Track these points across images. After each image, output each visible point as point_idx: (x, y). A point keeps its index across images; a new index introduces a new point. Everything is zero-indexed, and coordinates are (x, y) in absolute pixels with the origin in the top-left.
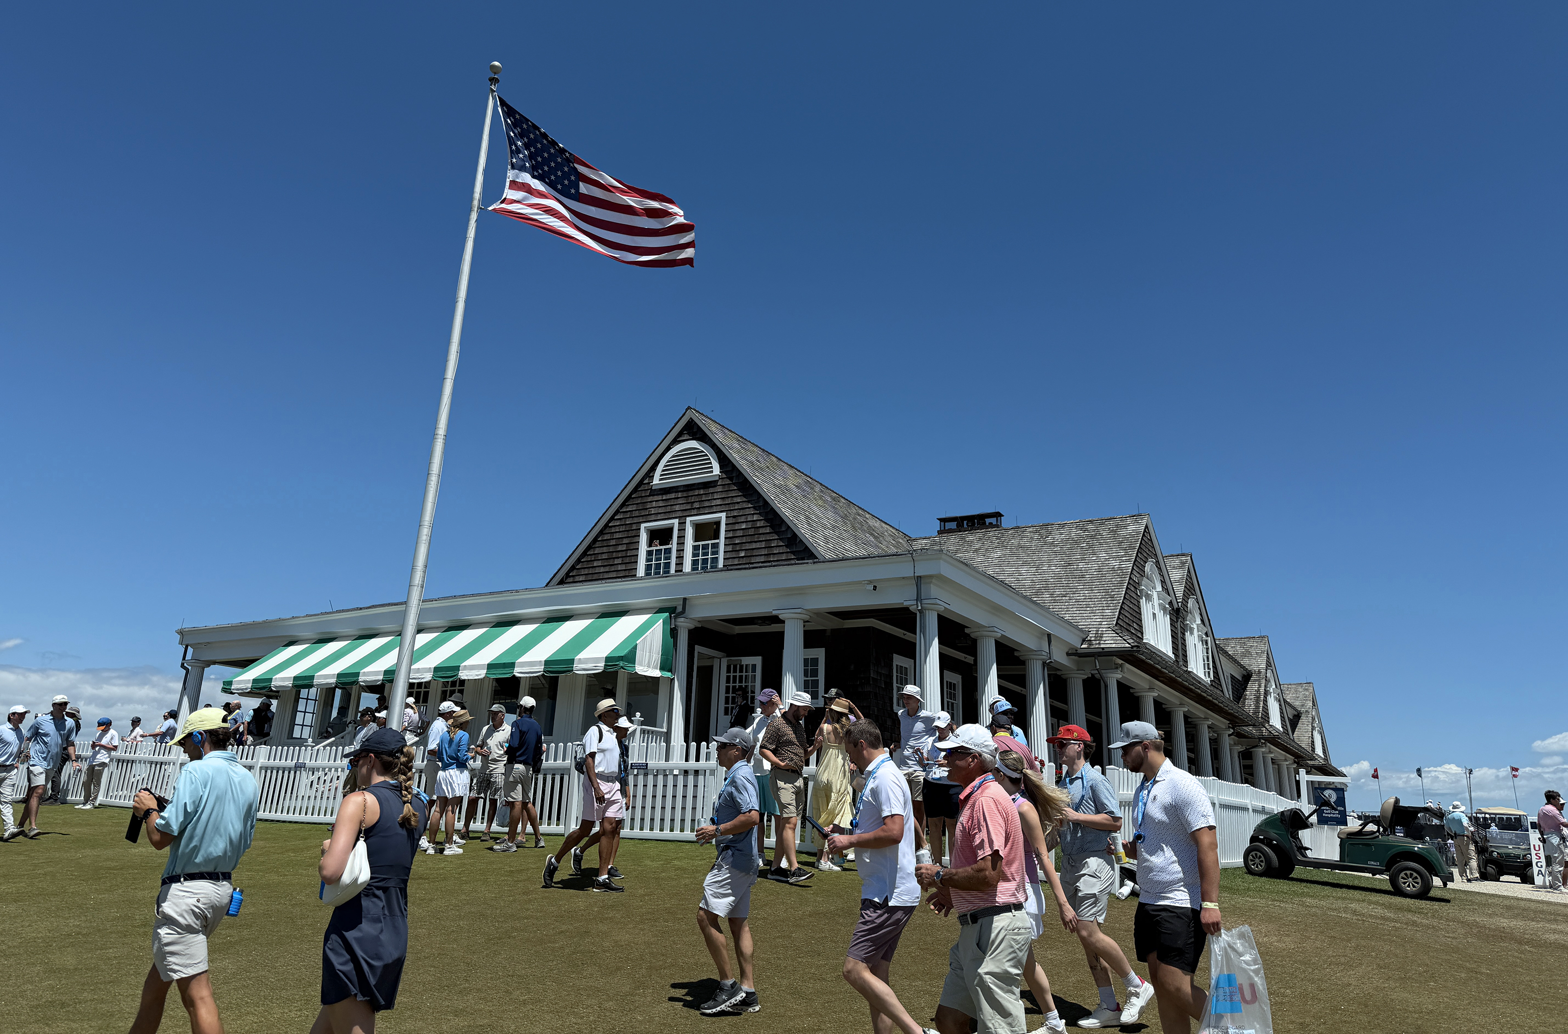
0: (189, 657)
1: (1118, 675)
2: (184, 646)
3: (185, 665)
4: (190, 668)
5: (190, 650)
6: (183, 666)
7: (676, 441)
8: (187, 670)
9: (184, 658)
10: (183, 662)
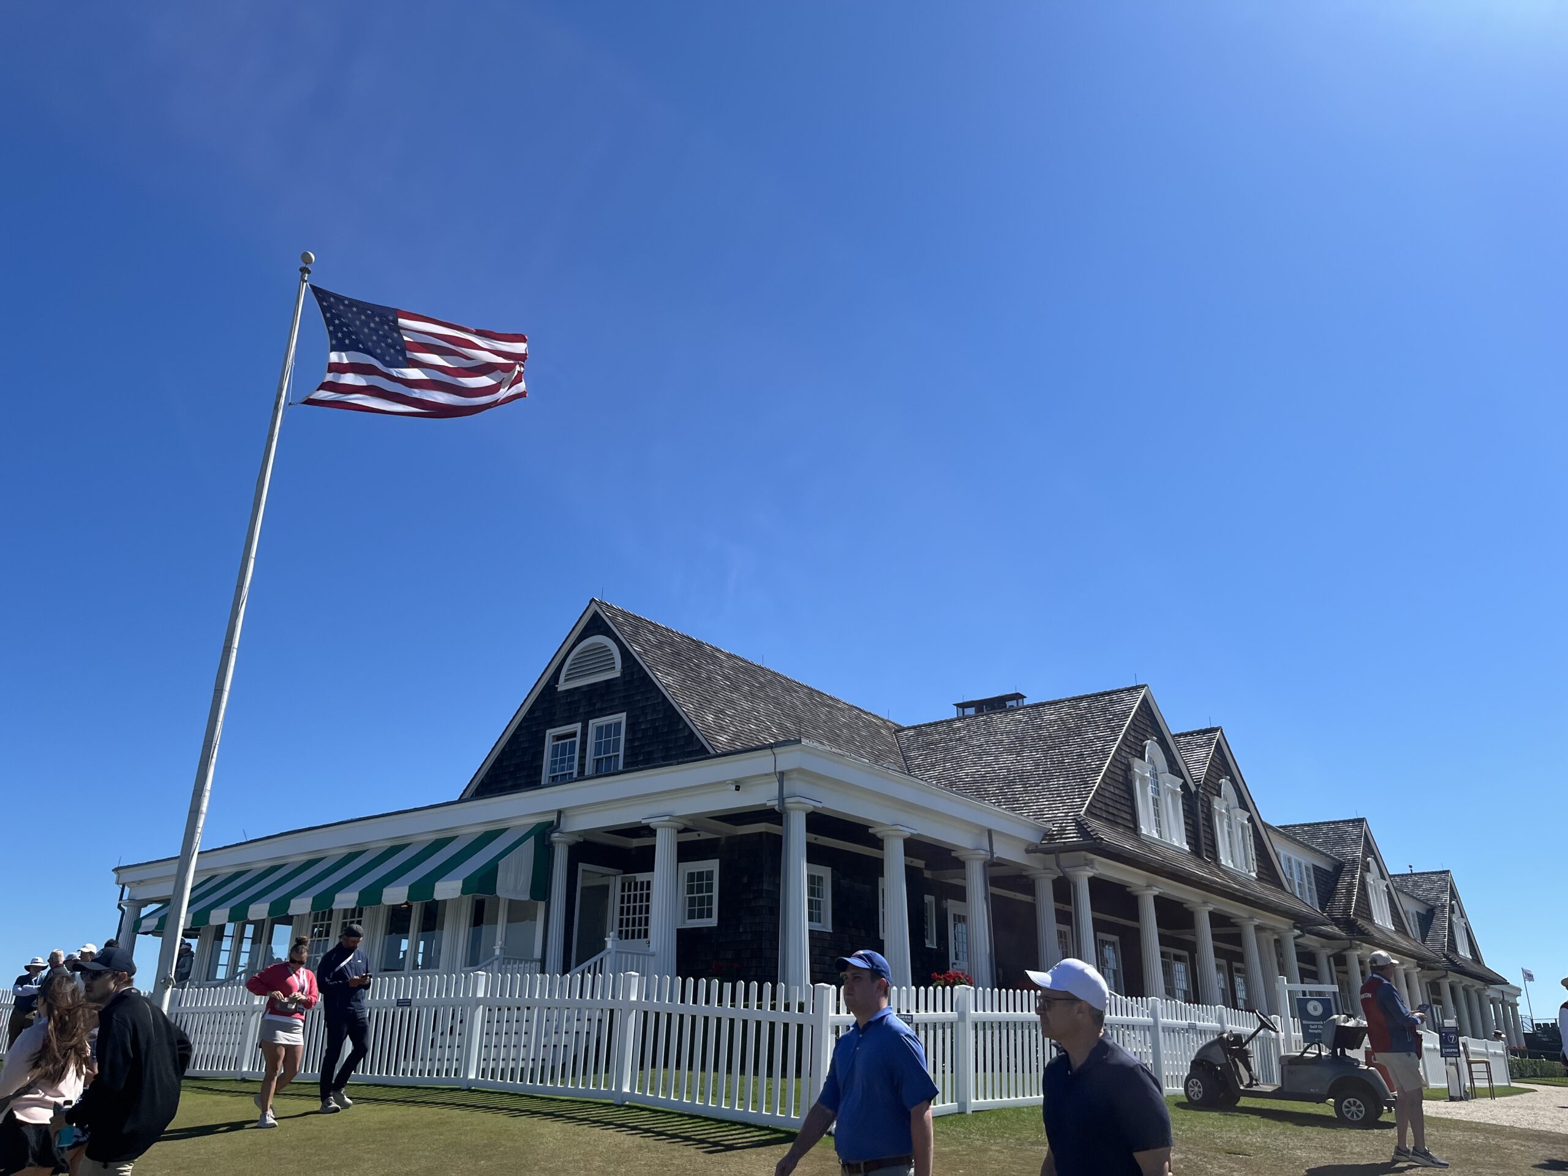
0: (125, 897)
1: (1089, 873)
2: (121, 886)
3: (122, 906)
4: (125, 908)
5: (127, 889)
6: (119, 907)
7: (581, 638)
8: (123, 911)
9: (121, 899)
10: (121, 902)
